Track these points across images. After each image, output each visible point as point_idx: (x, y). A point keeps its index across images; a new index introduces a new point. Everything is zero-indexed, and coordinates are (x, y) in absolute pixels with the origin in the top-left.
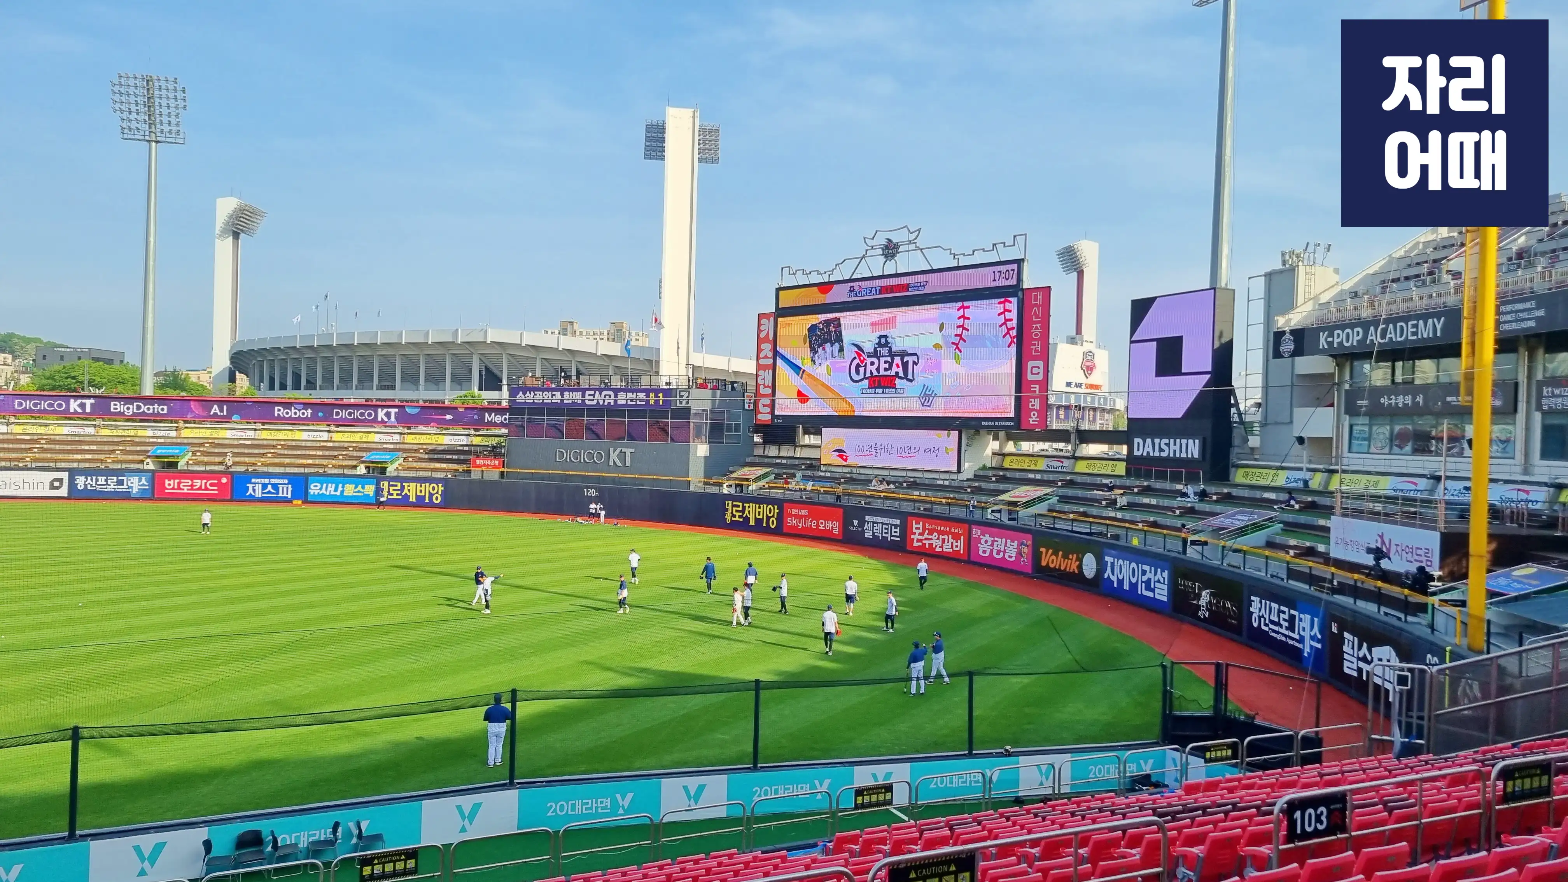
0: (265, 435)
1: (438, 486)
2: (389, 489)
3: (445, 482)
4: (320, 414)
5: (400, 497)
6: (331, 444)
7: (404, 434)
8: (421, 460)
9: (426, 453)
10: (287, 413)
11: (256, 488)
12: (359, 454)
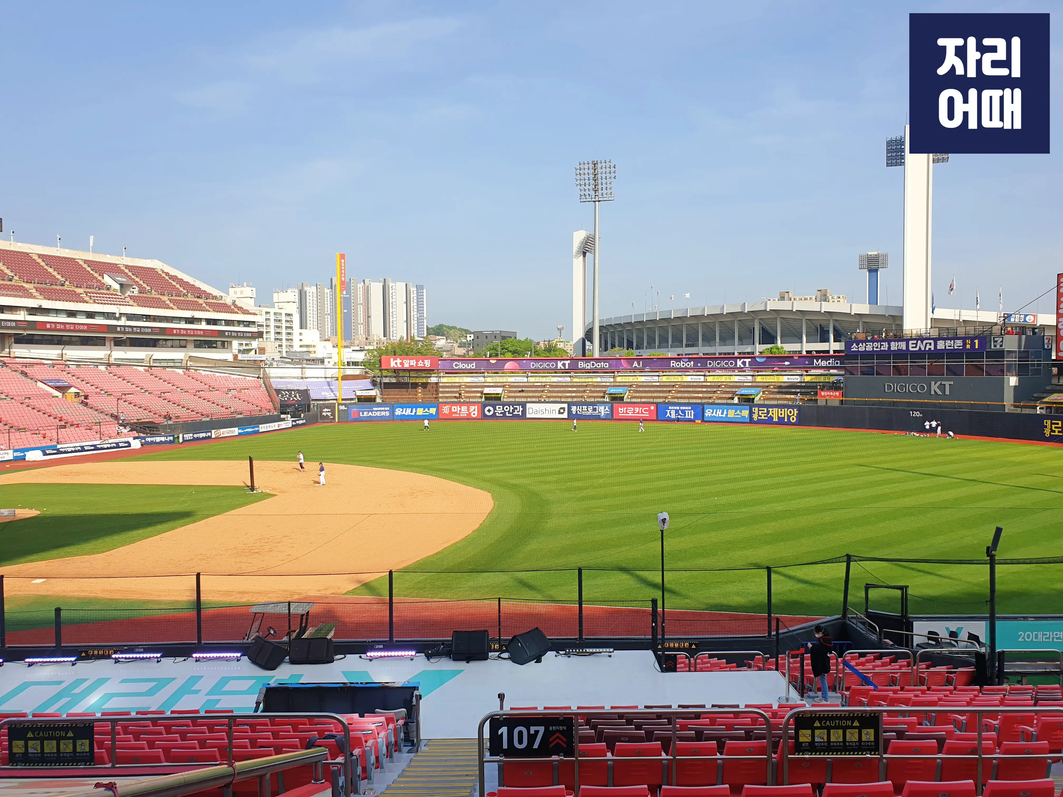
0: (664, 379)
1: (794, 411)
2: (759, 413)
3: (799, 408)
4: (699, 365)
5: (767, 418)
6: (709, 384)
7: (755, 376)
8: (773, 393)
9: (775, 388)
10: (678, 365)
11: (672, 413)
12: (730, 390)
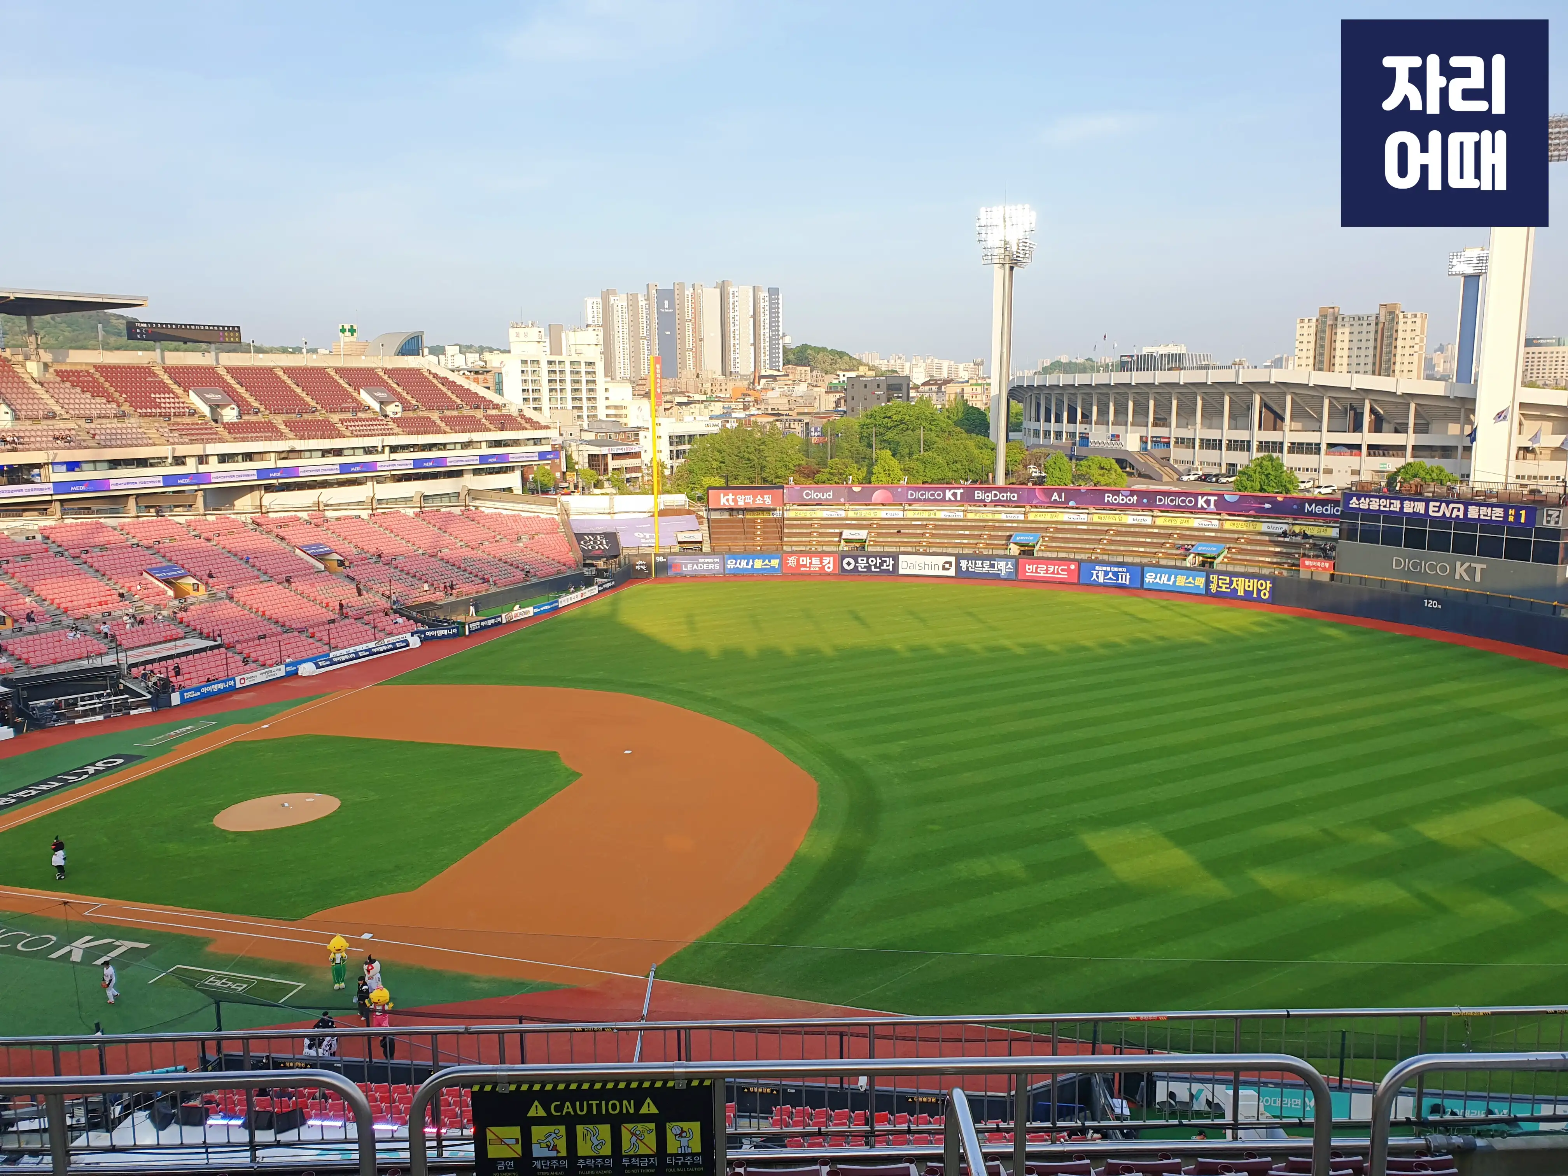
0: (1096, 519)
1: (1266, 583)
2: (1218, 582)
3: (1274, 580)
4: (1145, 501)
5: (1229, 590)
7: (1223, 520)
8: (1244, 552)
9: (1247, 543)
10: (1116, 499)
11: (1099, 575)
12: (1184, 542)
